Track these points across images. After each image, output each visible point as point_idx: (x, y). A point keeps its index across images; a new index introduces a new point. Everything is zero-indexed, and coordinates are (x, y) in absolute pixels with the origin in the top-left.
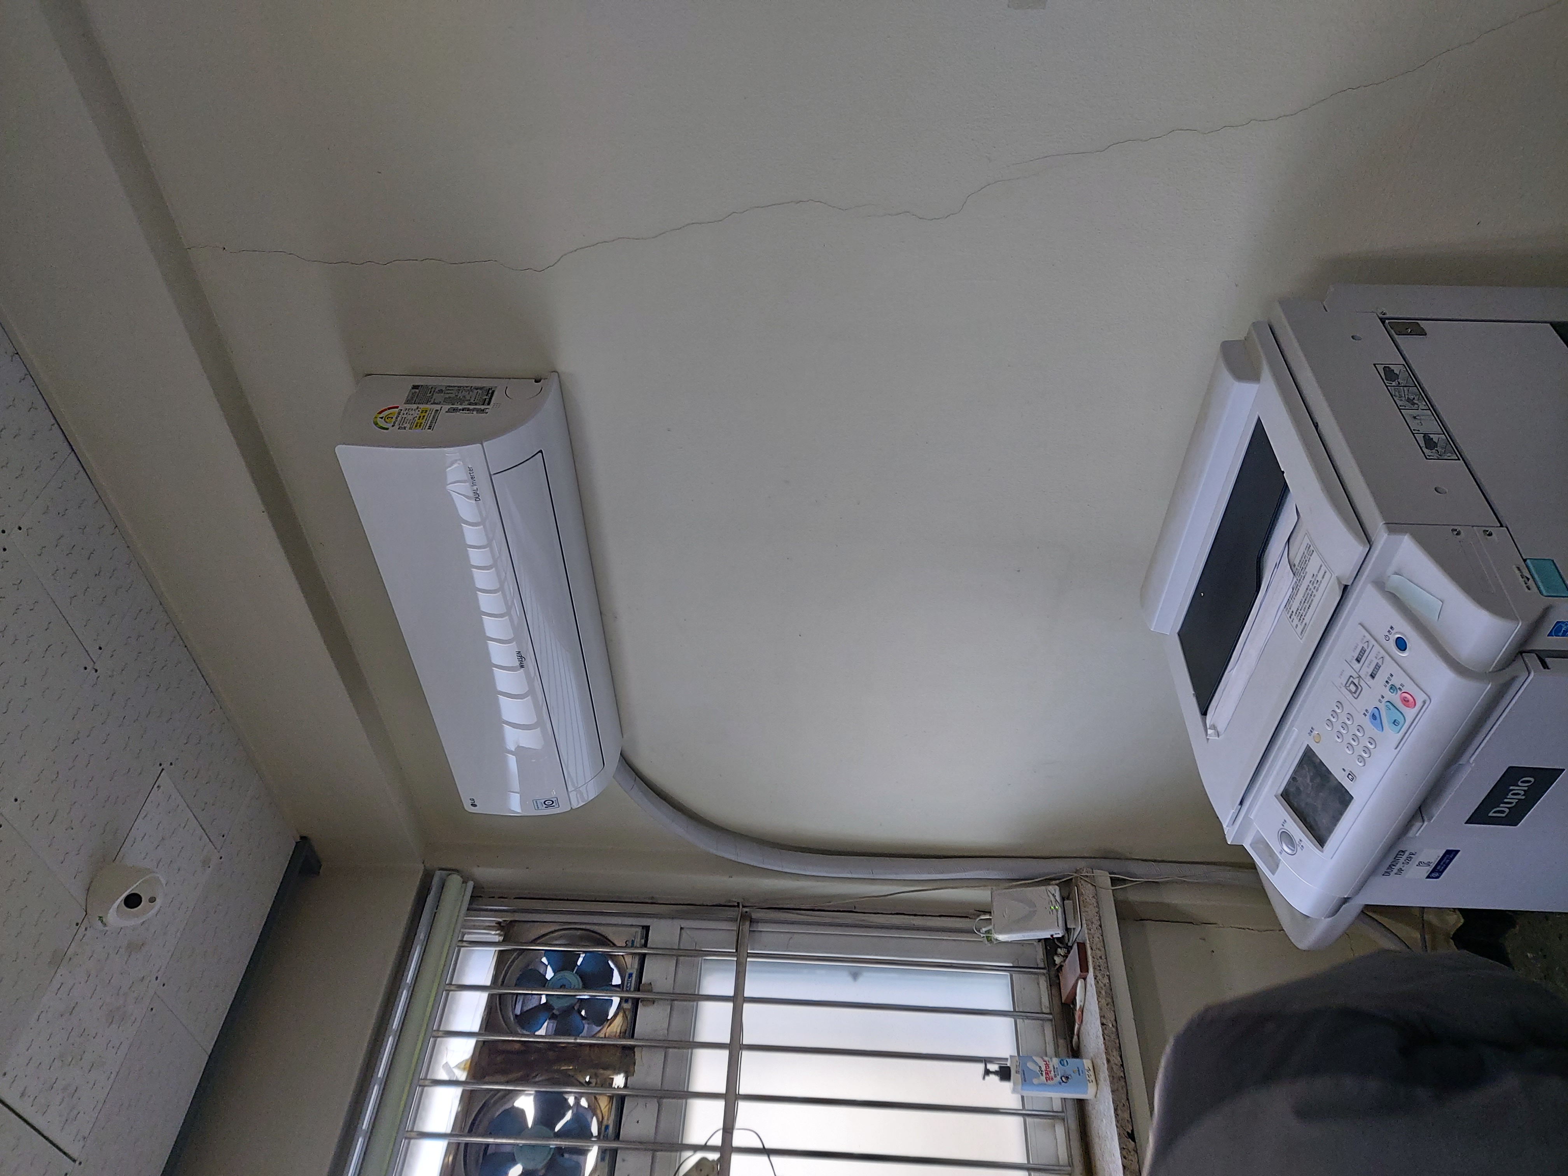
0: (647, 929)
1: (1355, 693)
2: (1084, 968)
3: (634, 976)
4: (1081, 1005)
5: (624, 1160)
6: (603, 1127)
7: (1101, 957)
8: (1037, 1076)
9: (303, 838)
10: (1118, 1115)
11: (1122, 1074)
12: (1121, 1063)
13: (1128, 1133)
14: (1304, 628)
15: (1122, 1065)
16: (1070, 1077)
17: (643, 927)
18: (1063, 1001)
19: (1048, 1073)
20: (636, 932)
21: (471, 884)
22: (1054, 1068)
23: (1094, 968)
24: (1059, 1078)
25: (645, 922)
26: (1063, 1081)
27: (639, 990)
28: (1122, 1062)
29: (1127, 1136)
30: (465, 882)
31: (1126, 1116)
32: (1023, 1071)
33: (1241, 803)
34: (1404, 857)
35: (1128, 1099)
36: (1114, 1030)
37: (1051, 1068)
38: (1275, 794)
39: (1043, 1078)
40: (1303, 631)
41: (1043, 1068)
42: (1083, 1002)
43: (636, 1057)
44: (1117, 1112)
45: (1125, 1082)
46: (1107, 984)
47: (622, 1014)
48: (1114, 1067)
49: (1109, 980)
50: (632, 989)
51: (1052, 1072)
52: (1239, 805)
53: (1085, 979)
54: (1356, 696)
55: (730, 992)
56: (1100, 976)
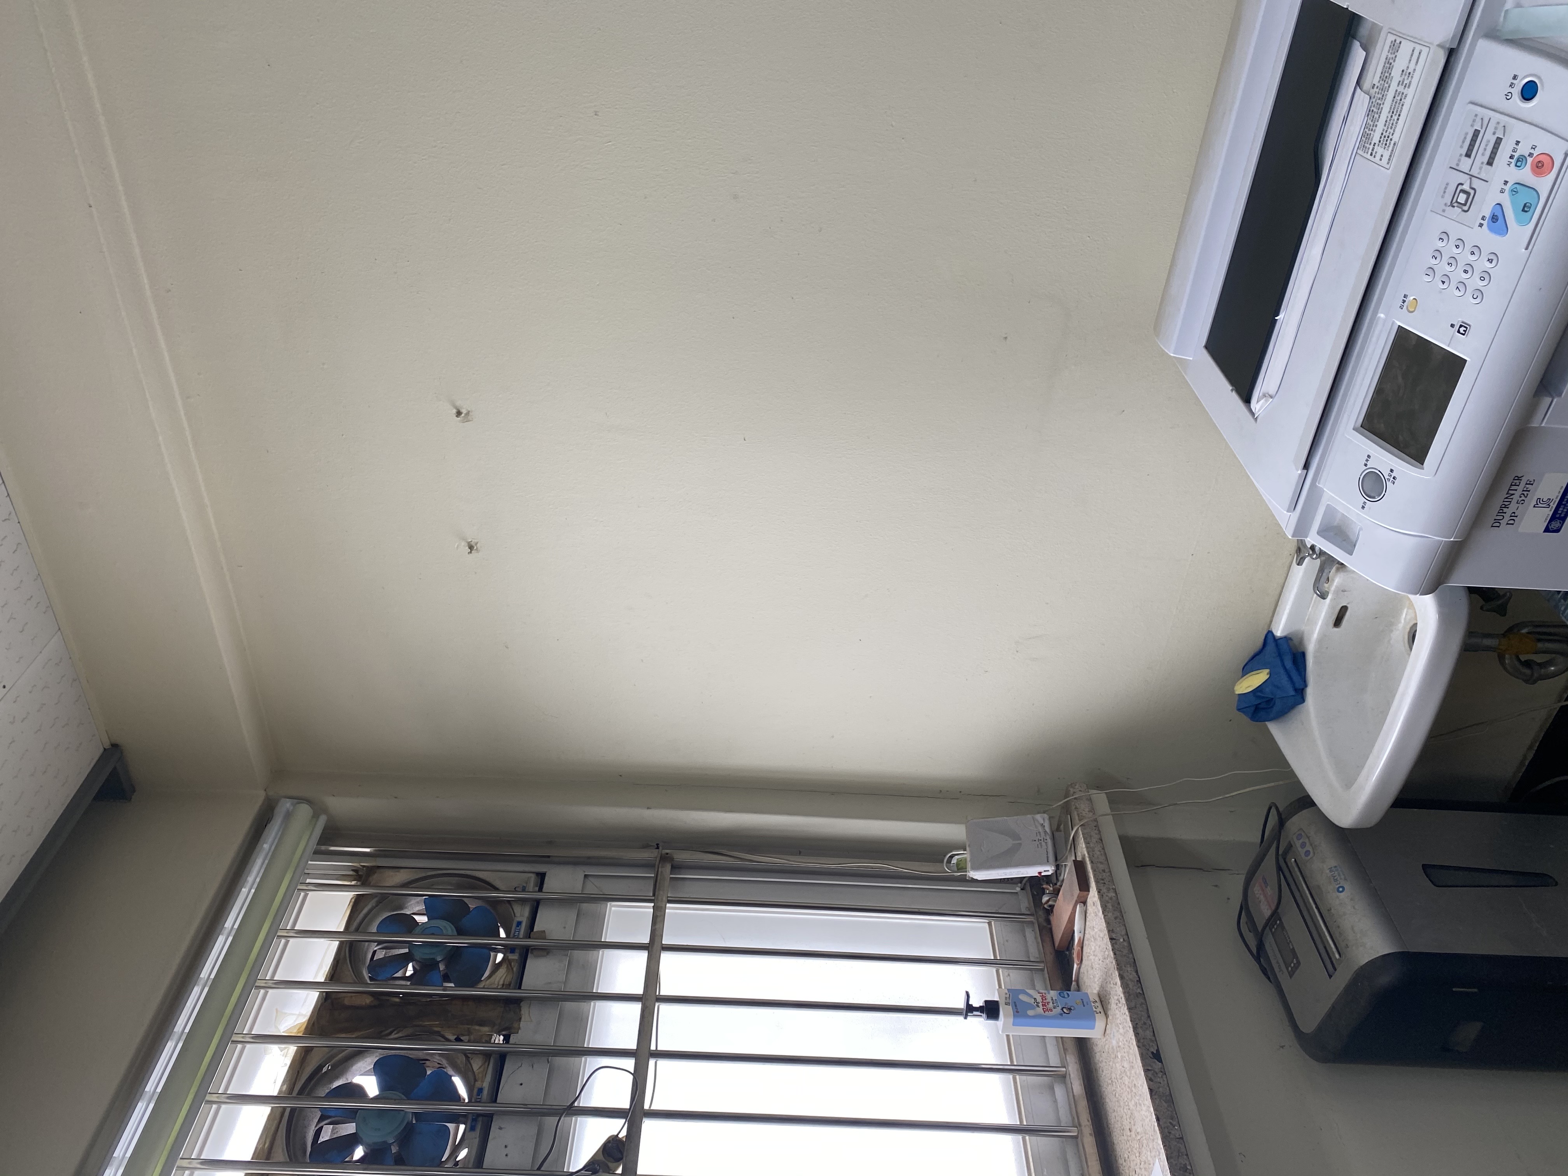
0: (542, 876)
1: (1465, 205)
2: (1084, 886)
3: (524, 925)
4: (1080, 937)
5: (500, 1128)
6: (475, 1091)
7: (1104, 871)
8: (1032, 1008)
9: (115, 746)
10: (1138, 1034)
11: (1139, 991)
12: (1138, 979)
13: (1152, 1053)
14: (1391, 153)
15: (1139, 981)
16: (1072, 1008)
17: (538, 874)
18: (1057, 944)
19: (1045, 1004)
20: (529, 878)
21: (322, 820)
22: (1052, 1000)
23: (1097, 882)
24: (1058, 1010)
25: (541, 868)
26: (1065, 1013)
27: (530, 937)
28: (1139, 977)
29: (1152, 1056)
30: (316, 816)
31: (1149, 1034)
32: (1015, 1002)
33: (1306, 466)
34: (1520, 489)
35: (1149, 1017)
36: (1125, 944)
37: (1049, 1000)
38: (1352, 427)
39: (1040, 1010)
40: (1390, 156)
41: (1039, 999)
42: (1083, 932)
43: (522, 1012)
44: (1136, 1030)
45: (1145, 998)
46: (1113, 898)
47: (506, 966)
48: (1129, 983)
49: (1116, 894)
50: (521, 936)
51: (1051, 1003)
52: (1303, 469)
53: (1085, 903)
54: (1466, 208)
55: (646, 940)
56: (1104, 890)
